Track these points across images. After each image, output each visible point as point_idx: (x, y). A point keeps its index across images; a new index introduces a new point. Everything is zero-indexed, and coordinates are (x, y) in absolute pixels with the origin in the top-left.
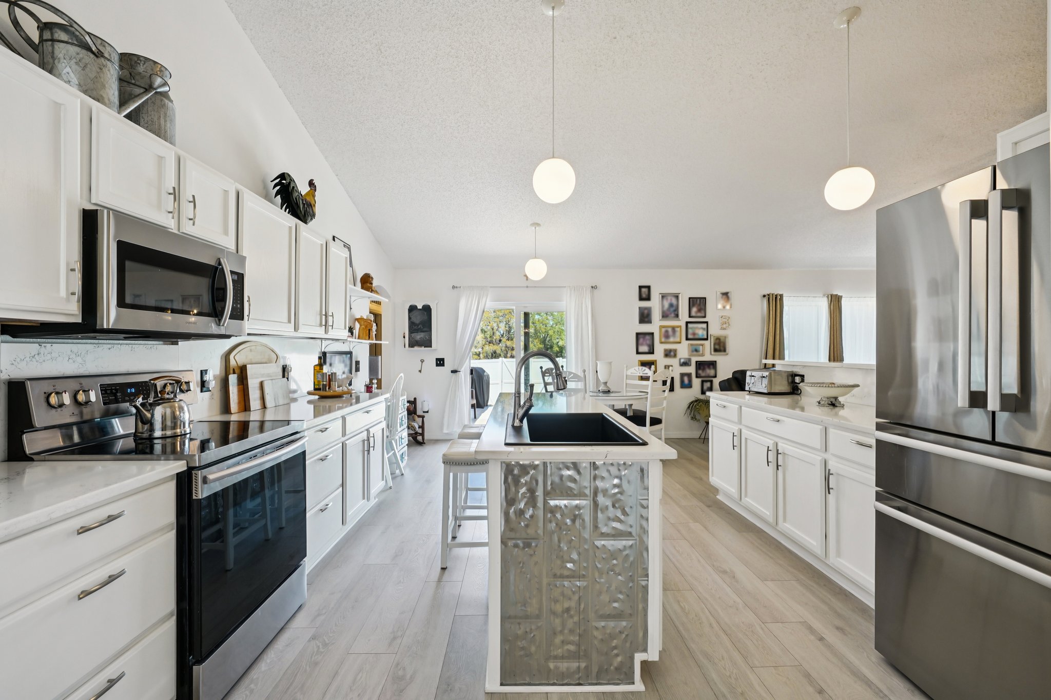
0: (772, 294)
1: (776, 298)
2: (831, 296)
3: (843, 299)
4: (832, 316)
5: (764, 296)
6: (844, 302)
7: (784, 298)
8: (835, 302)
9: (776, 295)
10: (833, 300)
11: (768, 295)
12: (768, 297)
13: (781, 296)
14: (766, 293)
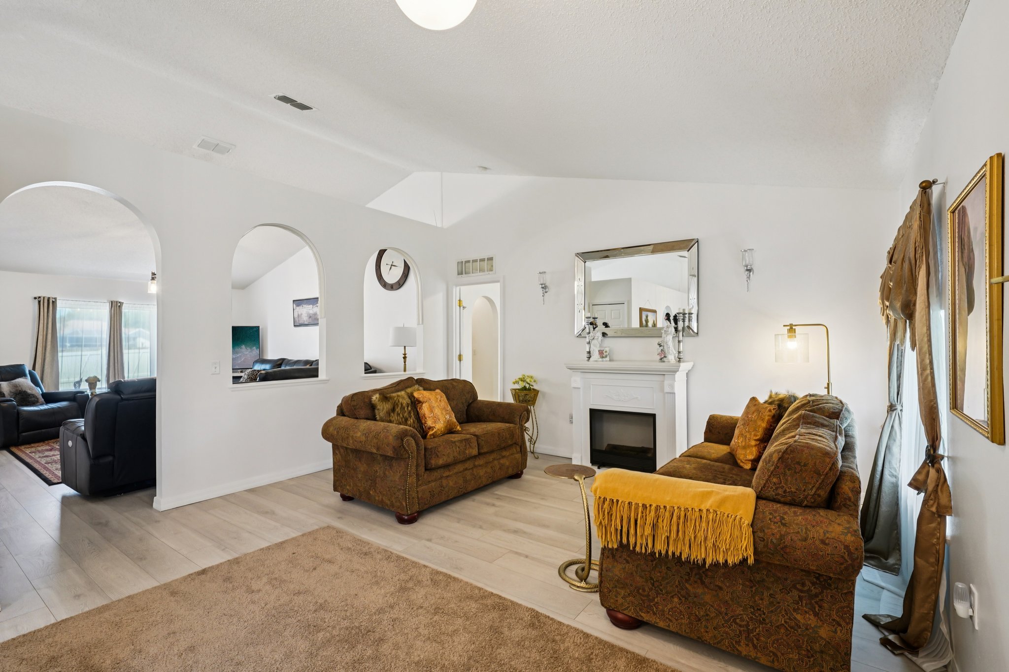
0: (44, 298)
1: (48, 301)
2: (112, 302)
3: (124, 305)
4: (113, 319)
5: (35, 298)
6: (125, 309)
7: (58, 302)
8: (116, 308)
9: (49, 298)
10: (113, 305)
11: (40, 297)
12: (39, 300)
13: (55, 299)
14: (37, 296)
